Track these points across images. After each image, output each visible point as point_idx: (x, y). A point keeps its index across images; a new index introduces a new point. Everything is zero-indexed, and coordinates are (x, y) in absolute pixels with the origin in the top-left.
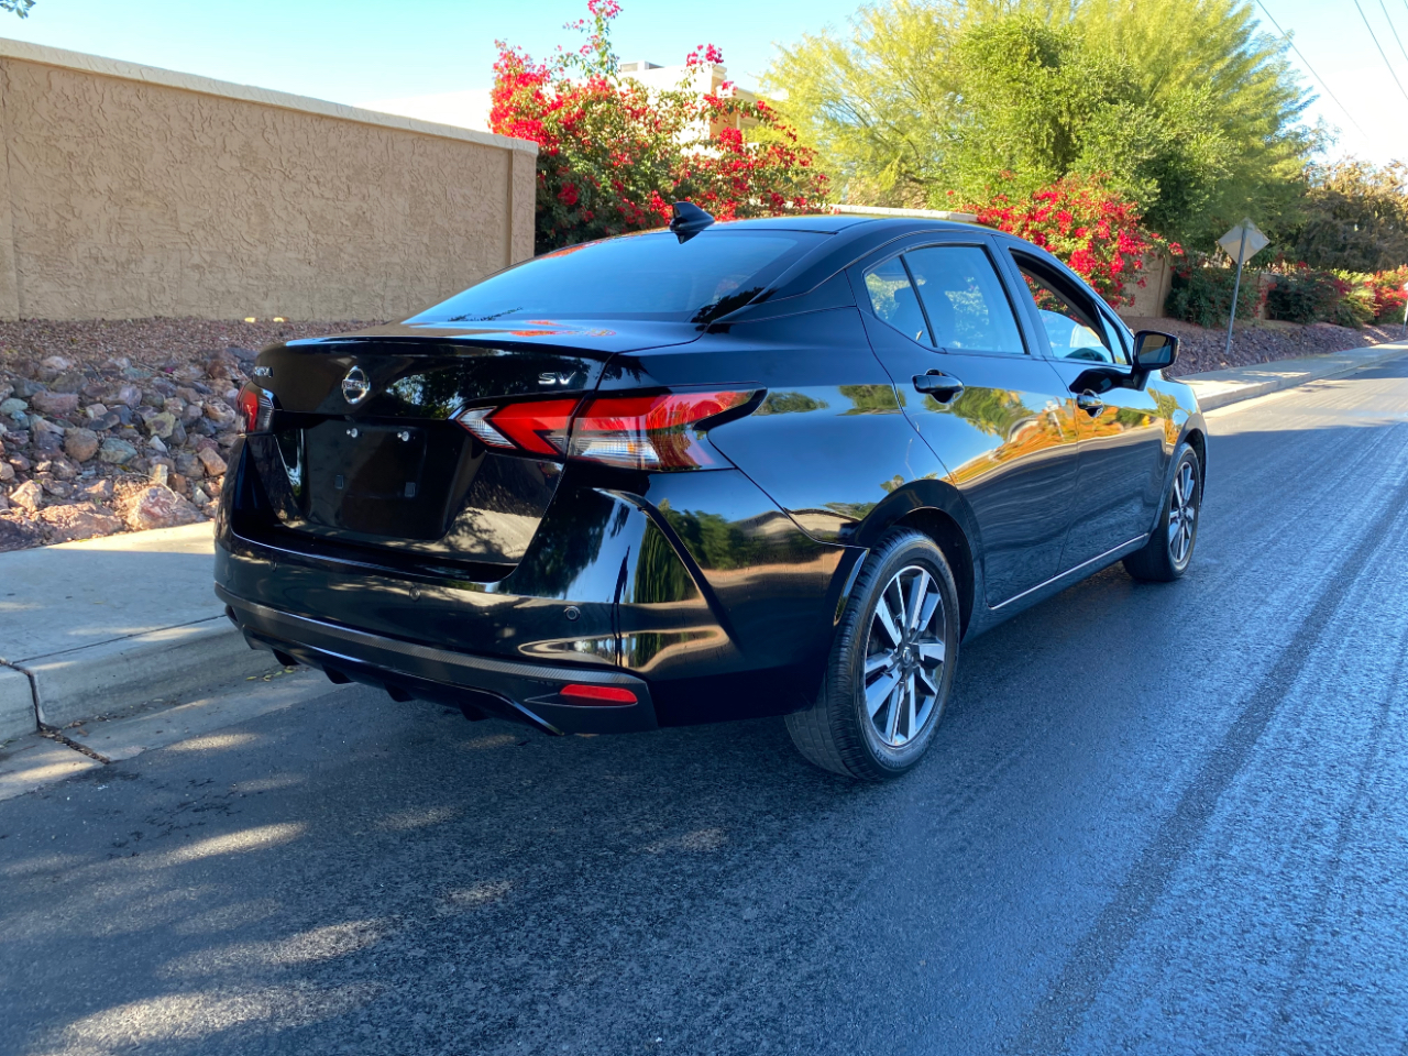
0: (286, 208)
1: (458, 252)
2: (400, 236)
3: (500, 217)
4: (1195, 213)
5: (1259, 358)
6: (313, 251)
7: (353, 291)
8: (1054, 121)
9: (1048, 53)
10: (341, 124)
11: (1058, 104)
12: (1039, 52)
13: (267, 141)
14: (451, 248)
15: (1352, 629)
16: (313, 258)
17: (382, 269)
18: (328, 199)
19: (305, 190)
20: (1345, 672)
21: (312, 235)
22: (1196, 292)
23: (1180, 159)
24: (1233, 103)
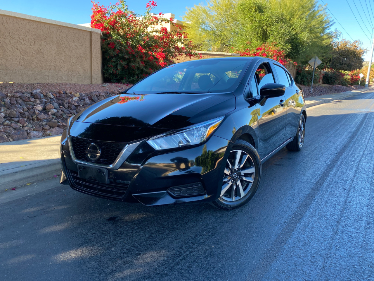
0: (12, 48)
1: (74, 62)
2: (54, 57)
3: (88, 52)
4: (301, 54)
5: (320, 94)
6: (22, 61)
7: (37, 74)
8: (262, 28)
9: (260, 9)
10: (31, 22)
11: (263, 24)
12: (258, 9)
13: (4, 26)
14: (72, 61)
16: (23, 63)
17: (48, 67)
18: (27, 45)
19: (18, 42)
20: (326, 206)
21: (22, 56)
22: (303, 76)
23: (297, 39)
24: (312, 24)
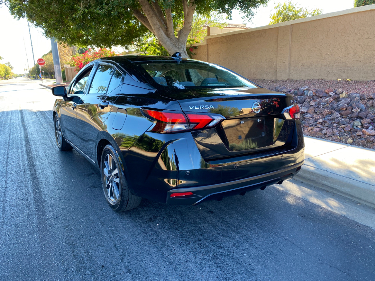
0: (354, 44)
6: (362, 57)
13: (351, 25)
15: (22, 172)
19: (362, 37)
20: (18, 161)
21: (363, 52)
